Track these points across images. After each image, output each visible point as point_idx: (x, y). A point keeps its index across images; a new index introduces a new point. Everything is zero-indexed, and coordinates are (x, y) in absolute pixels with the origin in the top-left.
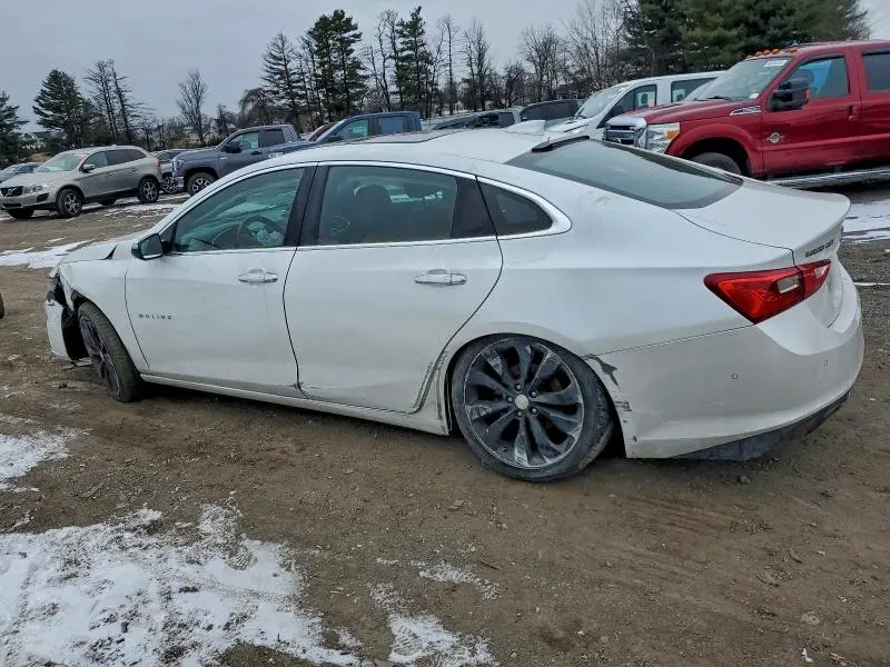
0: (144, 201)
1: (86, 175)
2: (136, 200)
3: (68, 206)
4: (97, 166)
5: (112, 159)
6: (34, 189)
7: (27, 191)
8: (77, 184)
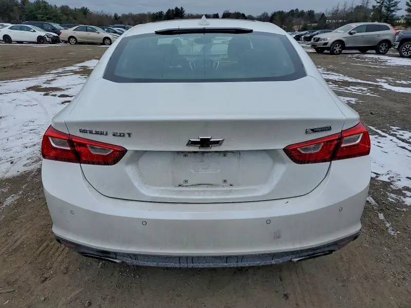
0: (378, 53)
1: (351, 36)
2: (374, 51)
3: (335, 49)
4: (358, 32)
5: (369, 29)
6: (324, 40)
7: (321, 40)
8: (344, 40)
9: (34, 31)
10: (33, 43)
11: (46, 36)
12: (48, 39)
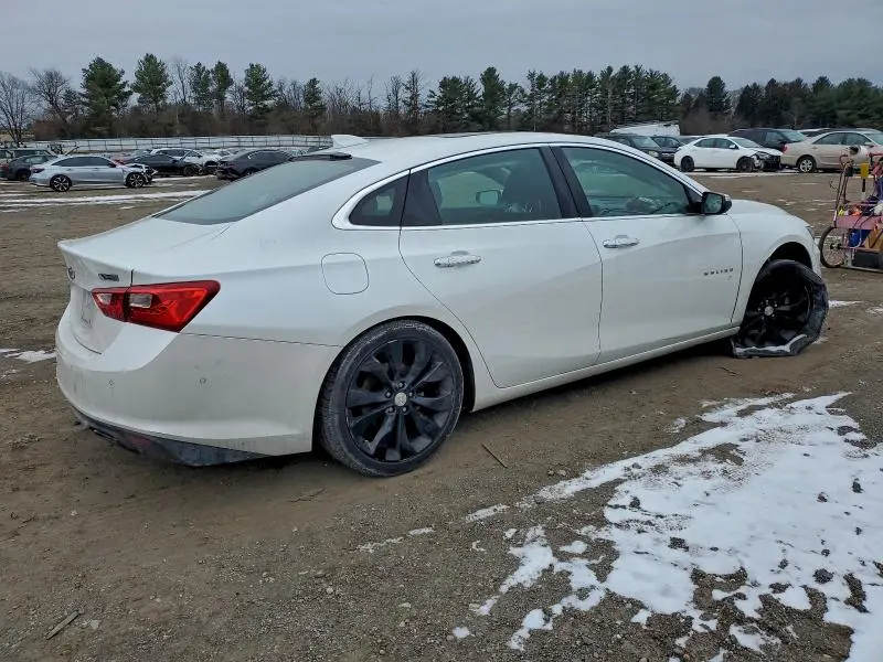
9: (736, 148)
10: (730, 170)
11: (755, 157)
12: (757, 162)
